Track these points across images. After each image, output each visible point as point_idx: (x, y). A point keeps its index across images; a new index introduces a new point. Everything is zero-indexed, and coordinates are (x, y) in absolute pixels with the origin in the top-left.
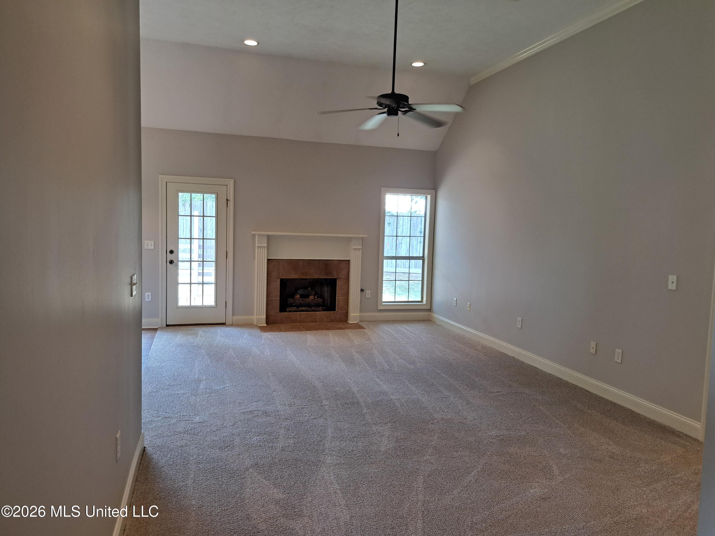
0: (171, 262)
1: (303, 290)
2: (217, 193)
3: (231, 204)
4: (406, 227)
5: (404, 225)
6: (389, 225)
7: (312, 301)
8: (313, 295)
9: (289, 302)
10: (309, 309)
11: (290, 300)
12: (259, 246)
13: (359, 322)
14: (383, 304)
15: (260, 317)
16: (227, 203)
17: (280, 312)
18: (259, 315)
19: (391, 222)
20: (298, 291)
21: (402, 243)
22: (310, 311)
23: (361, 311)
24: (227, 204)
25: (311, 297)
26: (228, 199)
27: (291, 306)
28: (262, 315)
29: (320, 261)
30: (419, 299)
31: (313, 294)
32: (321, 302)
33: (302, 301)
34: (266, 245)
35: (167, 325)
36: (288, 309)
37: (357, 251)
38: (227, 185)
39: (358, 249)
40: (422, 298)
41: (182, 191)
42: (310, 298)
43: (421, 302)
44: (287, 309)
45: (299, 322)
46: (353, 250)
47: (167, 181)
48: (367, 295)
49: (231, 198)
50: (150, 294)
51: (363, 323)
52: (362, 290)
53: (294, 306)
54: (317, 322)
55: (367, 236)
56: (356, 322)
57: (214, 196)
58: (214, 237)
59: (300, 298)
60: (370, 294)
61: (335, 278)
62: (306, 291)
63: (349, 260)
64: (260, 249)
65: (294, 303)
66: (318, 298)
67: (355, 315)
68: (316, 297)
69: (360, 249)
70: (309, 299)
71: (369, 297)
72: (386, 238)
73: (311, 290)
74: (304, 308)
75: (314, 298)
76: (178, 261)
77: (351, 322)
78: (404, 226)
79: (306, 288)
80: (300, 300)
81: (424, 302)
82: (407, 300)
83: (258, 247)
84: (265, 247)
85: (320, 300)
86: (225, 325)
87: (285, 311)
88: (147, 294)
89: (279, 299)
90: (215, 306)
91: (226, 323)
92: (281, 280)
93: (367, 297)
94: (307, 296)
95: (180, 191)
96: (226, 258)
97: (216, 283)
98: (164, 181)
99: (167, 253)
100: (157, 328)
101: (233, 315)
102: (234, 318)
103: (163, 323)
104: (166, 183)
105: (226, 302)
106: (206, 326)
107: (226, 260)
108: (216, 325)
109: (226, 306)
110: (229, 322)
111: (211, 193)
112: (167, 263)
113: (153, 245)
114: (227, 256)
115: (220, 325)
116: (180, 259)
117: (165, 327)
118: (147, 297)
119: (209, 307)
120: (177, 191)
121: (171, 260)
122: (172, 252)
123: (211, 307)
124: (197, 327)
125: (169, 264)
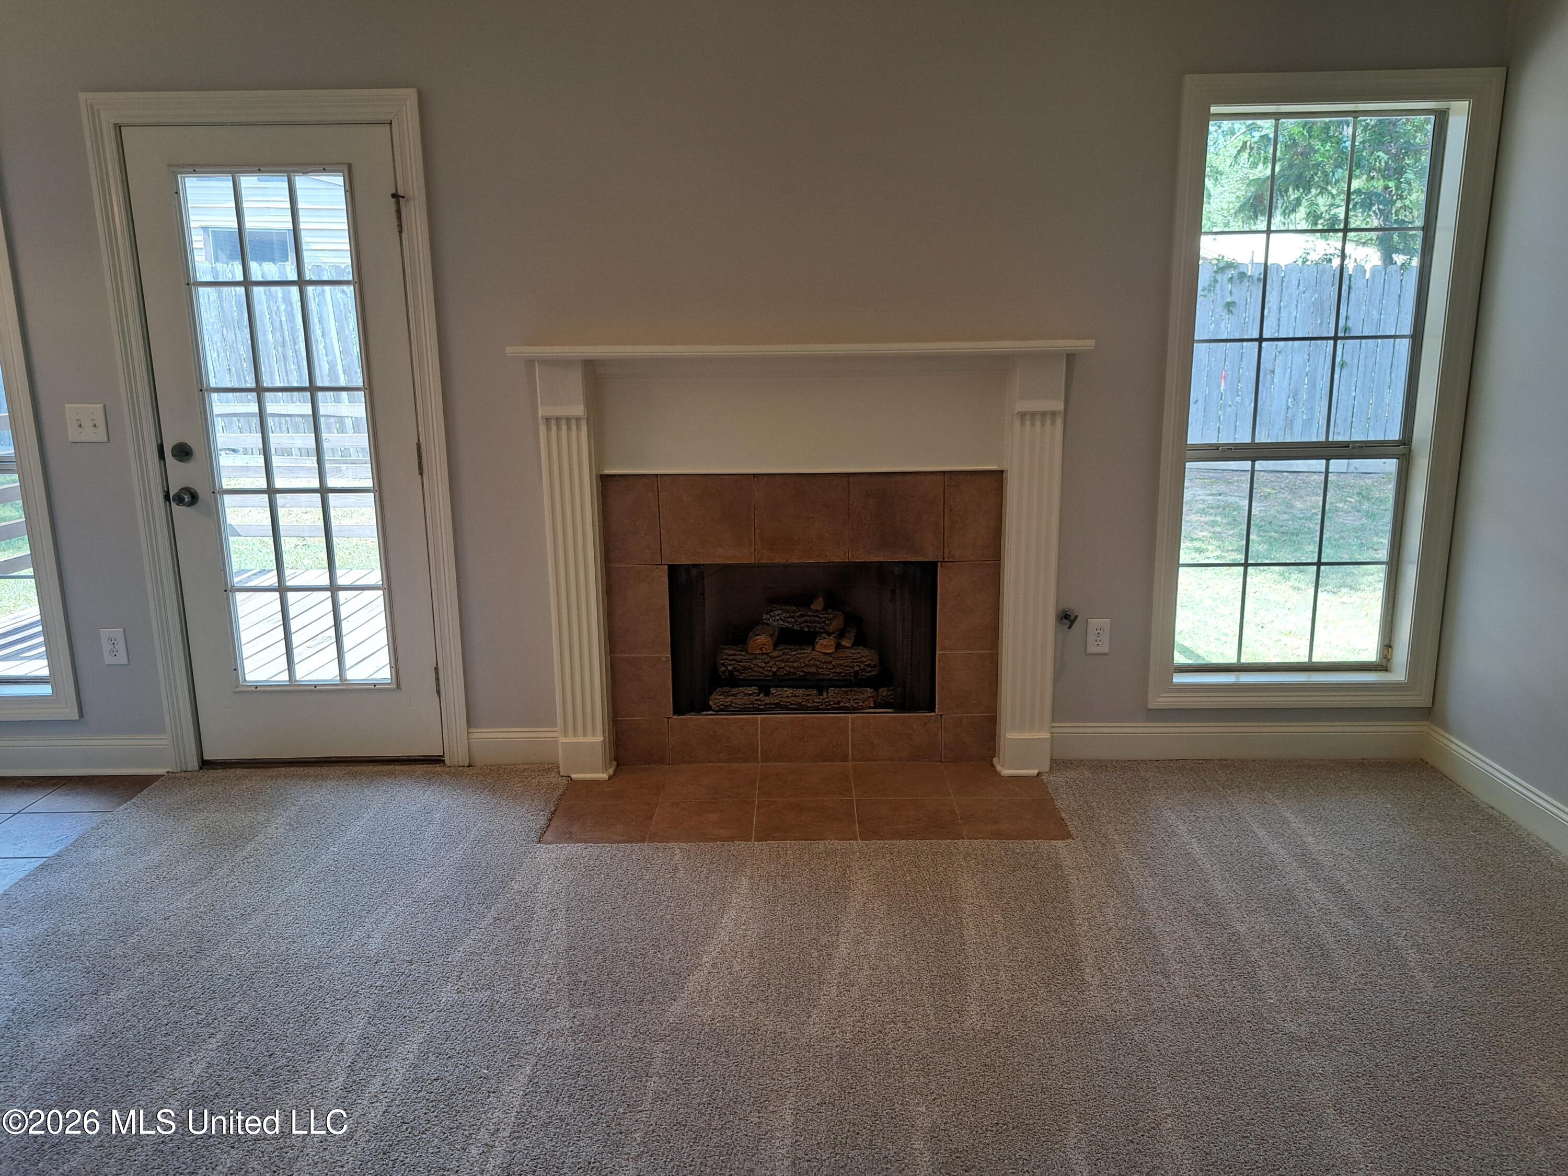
0: (189, 497)
1: (788, 612)
2: (350, 167)
3: (416, 215)
4: (1290, 313)
5: (1285, 306)
6: (1230, 312)
7: (829, 659)
8: (829, 634)
9: (723, 664)
10: (812, 697)
11: (730, 659)
12: (548, 414)
13: (1046, 768)
14: (1178, 679)
15: (581, 739)
16: (399, 212)
17: (677, 711)
18: (575, 729)
19: (1237, 301)
20: (765, 616)
21: (1273, 372)
22: (817, 710)
23: (1058, 713)
24: (399, 218)
25: (825, 644)
26: (401, 192)
27: (733, 681)
28: (589, 728)
29: (851, 479)
30: (1370, 654)
31: (831, 629)
32: (869, 665)
33: (781, 661)
34: (579, 410)
35: (205, 764)
36: (717, 699)
37: (1038, 423)
38: (391, 124)
39: (1044, 414)
40: (1387, 645)
41: (193, 165)
42: (817, 647)
43: (1382, 666)
44: (713, 696)
45: (765, 760)
46: (1018, 423)
47: (119, 121)
48: (1091, 638)
49: (414, 186)
50: (118, 632)
51: (1071, 774)
52: (1066, 618)
53: (748, 683)
54: (845, 758)
55: (1092, 342)
56: (1036, 772)
57: (339, 180)
58: (359, 381)
59: (775, 649)
60: (1106, 637)
61: (931, 559)
62: (801, 616)
63: (1002, 471)
64: (559, 429)
65: (745, 668)
66: (856, 644)
67: (1027, 736)
68: (846, 643)
69: (1054, 414)
70: (814, 649)
71: (1105, 648)
72: (1200, 351)
73: (825, 609)
74: (789, 692)
75: (838, 646)
76: (218, 492)
77: (1006, 772)
78: (1283, 314)
79: (803, 600)
80: (775, 654)
81: (1399, 674)
82: (1304, 659)
83: (547, 420)
84: (578, 419)
85: (865, 657)
86: (438, 768)
87: (704, 707)
88: (105, 633)
89: (669, 655)
90: (394, 686)
91: (447, 759)
92: (673, 570)
93: (1092, 649)
94: (807, 639)
95: (184, 166)
96: (421, 473)
97: (389, 587)
98: (107, 120)
99: (162, 456)
100: (157, 777)
101: (470, 723)
102: (475, 736)
103: (184, 754)
104: (118, 128)
105: (436, 669)
106: (360, 768)
107: (420, 482)
108: (403, 767)
109: (438, 685)
110: (457, 754)
111: (322, 166)
112: (167, 497)
113: (101, 422)
114: (420, 463)
115: (419, 769)
116: (226, 484)
117: (196, 774)
118: (106, 647)
119: (370, 690)
120: (174, 169)
121: (187, 490)
122: (183, 452)
123: (379, 689)
124: (316, 777)
125: (178, 504)
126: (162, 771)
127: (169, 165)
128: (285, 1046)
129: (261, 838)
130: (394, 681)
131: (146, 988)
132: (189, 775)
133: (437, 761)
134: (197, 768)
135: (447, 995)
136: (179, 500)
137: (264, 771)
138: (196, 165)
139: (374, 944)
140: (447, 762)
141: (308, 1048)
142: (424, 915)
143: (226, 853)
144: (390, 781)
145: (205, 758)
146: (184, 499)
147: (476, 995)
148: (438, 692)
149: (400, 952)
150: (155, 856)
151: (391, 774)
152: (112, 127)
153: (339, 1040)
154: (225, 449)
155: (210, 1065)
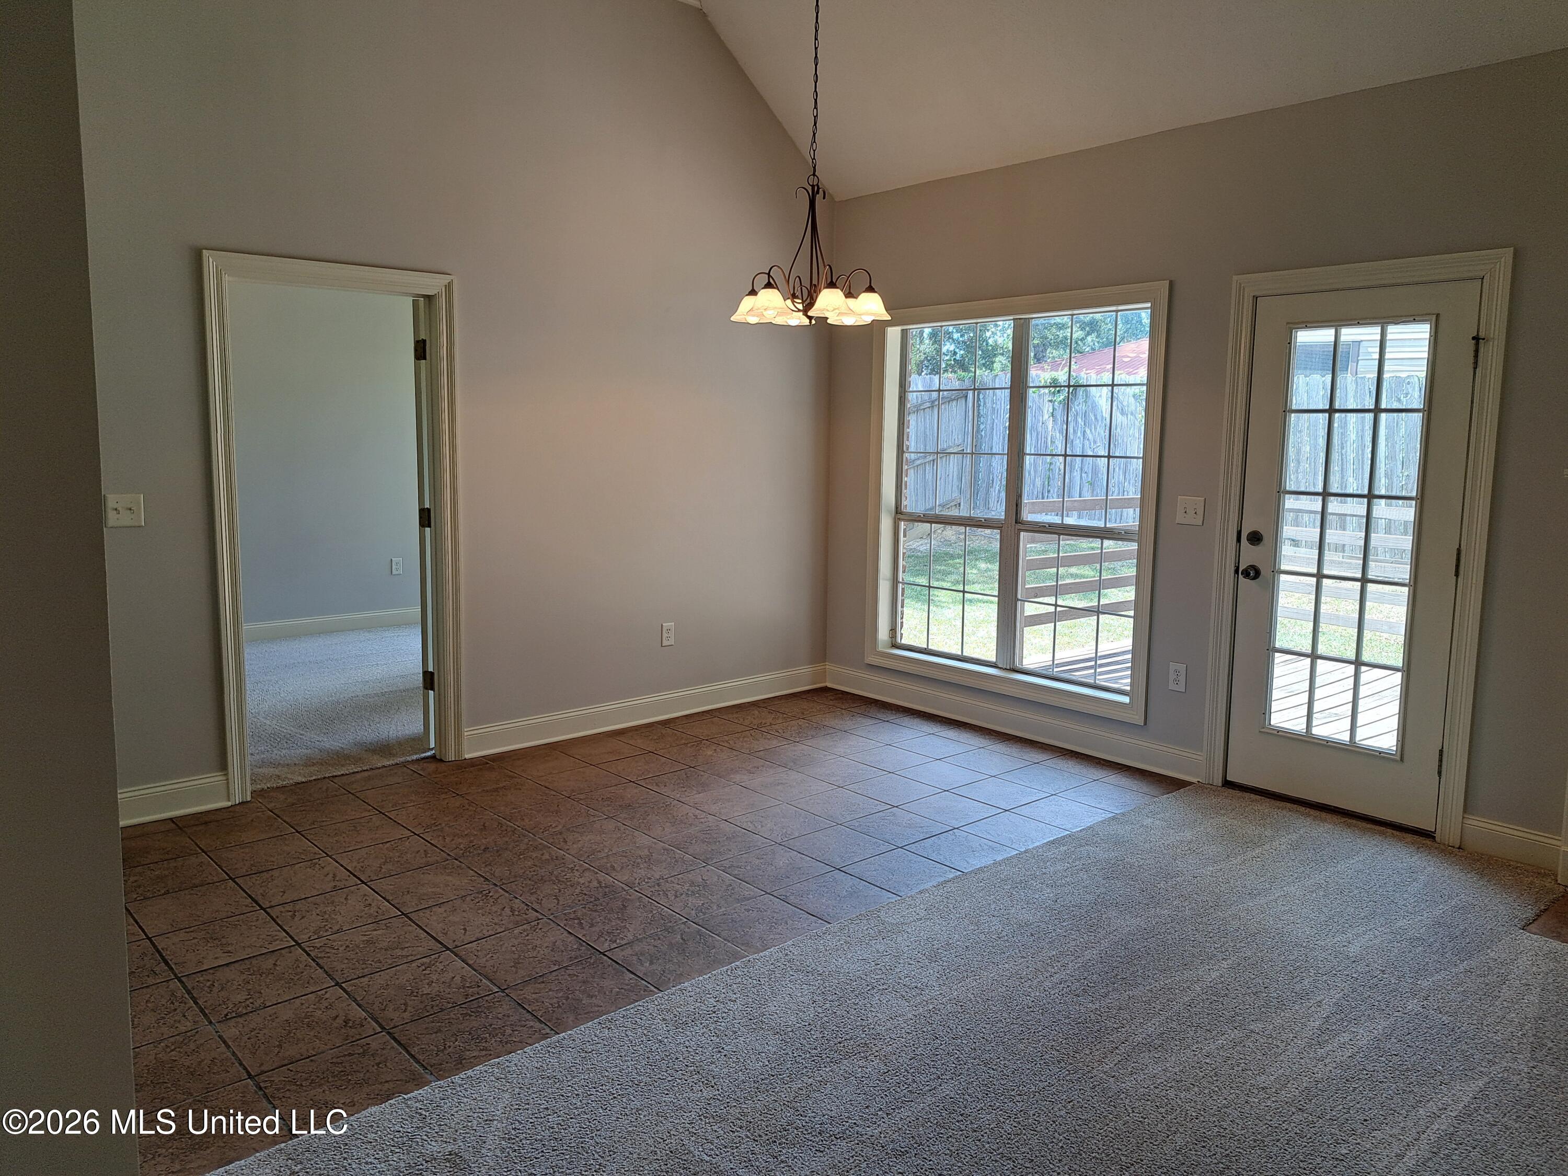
0: (1253, 573)
2: (1438, 315)
3: (1493, 353)
16: (1477, 351)
24: (1476, 356)
26: (1482, 335)
35: (1227, 784)
38: (1483, 279)
47: (1257, 294)
49: (1496, 329)
50: (1182, 667)
57: (1426, 328)
58: (1413, 492)
76: (1276, 571)
86: (1428, 842)
88: (1173, 666)
90: (1398, 758)
91: (1437, 835)
95: (1301, 323)
96: (1457, 574)
97: (1408, 670)
98: (1249, 293)
99: (1239, 540)
100: (1190, 783)
101: (1465, 811)
102: (1470, 822)
103: (1213, 772)
104: (1256, 298)
105: (1441, 752)
106: (1354, 821)
107: (1455, 582)
108: (1394, 832)
109: (1440, 766)
110: (1449, 832)
111: (1413, 318)
112: (1237, 571)
113: (1200, 512)
114: (1457, 566)
115: (1409, 837)
116: (1284, 567)
117: (1219, 788)
118: (1172, 676)
119: (1377, 756)
120: (1291, 326)
121: (1253, 567)
122: (1255, 538)
123: (1384, 757)
124: (1315, 817)
125: (1244, 577)
126: (1194, 780)
127: (1288, 323)
128: (1277, 986)
129: (1267, 847)
130: (1399, 754)
131: (1180, 914)
132: (1214, 788)
133: (1427, 835)
134: (1220, 784)
135: (1413, 1005)
136: (1246, 574)
137: (1273, 801)
138: (1307, 322)
139: (1354, 949)
140: (1438, 839)
141: (1293, 994)
142: (1399, 945)
143: (1240, 848)
144: (1380, 838)
145: (1228, 779)
146: (1250, 573)
147: (1440, 1015)
148: (1440, 773)
149: (1375, 962)
150: (1188, 835)
151: (1381, 834)
152: (1251, 299)
153: (1319, 999)
154: (1289, 539)
155: (1222, 976)
